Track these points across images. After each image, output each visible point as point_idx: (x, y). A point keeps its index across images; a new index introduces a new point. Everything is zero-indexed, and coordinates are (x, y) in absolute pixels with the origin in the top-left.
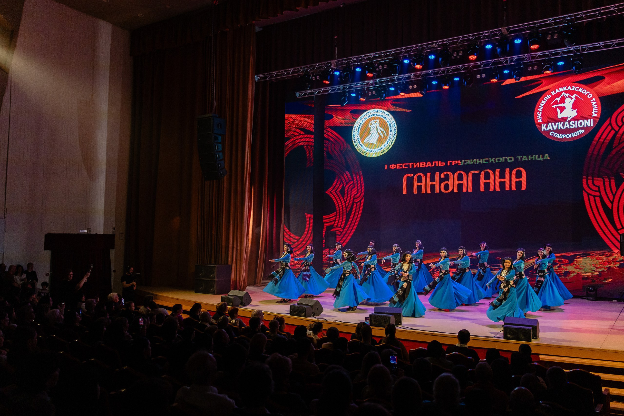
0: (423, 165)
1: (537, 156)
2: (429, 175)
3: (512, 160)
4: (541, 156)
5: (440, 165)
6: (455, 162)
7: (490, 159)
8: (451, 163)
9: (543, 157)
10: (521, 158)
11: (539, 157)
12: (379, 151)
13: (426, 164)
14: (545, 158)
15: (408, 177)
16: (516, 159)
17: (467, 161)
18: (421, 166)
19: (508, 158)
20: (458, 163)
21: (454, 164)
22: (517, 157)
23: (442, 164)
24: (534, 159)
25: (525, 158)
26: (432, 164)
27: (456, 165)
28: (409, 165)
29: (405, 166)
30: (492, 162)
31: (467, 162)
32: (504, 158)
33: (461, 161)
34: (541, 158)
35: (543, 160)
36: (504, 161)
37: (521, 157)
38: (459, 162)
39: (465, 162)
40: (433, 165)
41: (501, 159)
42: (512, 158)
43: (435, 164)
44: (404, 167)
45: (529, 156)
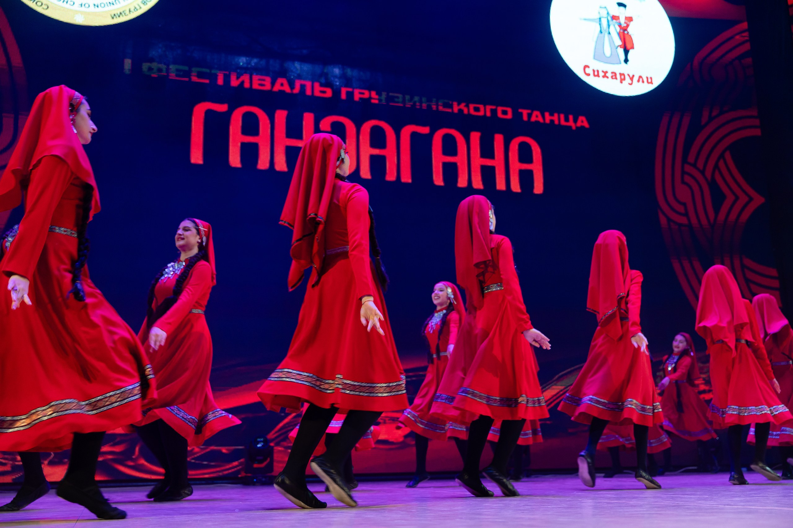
0: (263, 82)
1: (562, 116)
2: (281, 116)
3: (509, 116)
4: (571, 117)
5: (317, 94)
6: (363, 93)
7: (455, 104)
8: (350, 95)
9: (575, 121)
10: (530, 115)
11: (567, 120)
12: (100, 9)
13: (273, 84)
14: (579, 124)
15: (209, 113)
16: (517, 115)
17: (398, 97)
18: (256, 86)
19: (500, 109)
20: (370, 98)
21: (360, 99)
22: (520, 110)
23: (324, 92)
24: (556, 122)
25: (536, 116)
26: (292, 88)
27: (366, 102)
28: (216, 76)
29: (200, 75)
30: (461, 111)
31: (396, 100)
32: (489, 108)
33: (379, 94)
34: (571, 123)
35: (577, 128)
36: (488, 114)
37: (529, 111)
38: (374, 94)
39: (389, 99)
40: (296, 91)
41: (481, 107)
42: (509, 110)
43: (303, 87)
44: (195, 79)
45: (547, 114)
